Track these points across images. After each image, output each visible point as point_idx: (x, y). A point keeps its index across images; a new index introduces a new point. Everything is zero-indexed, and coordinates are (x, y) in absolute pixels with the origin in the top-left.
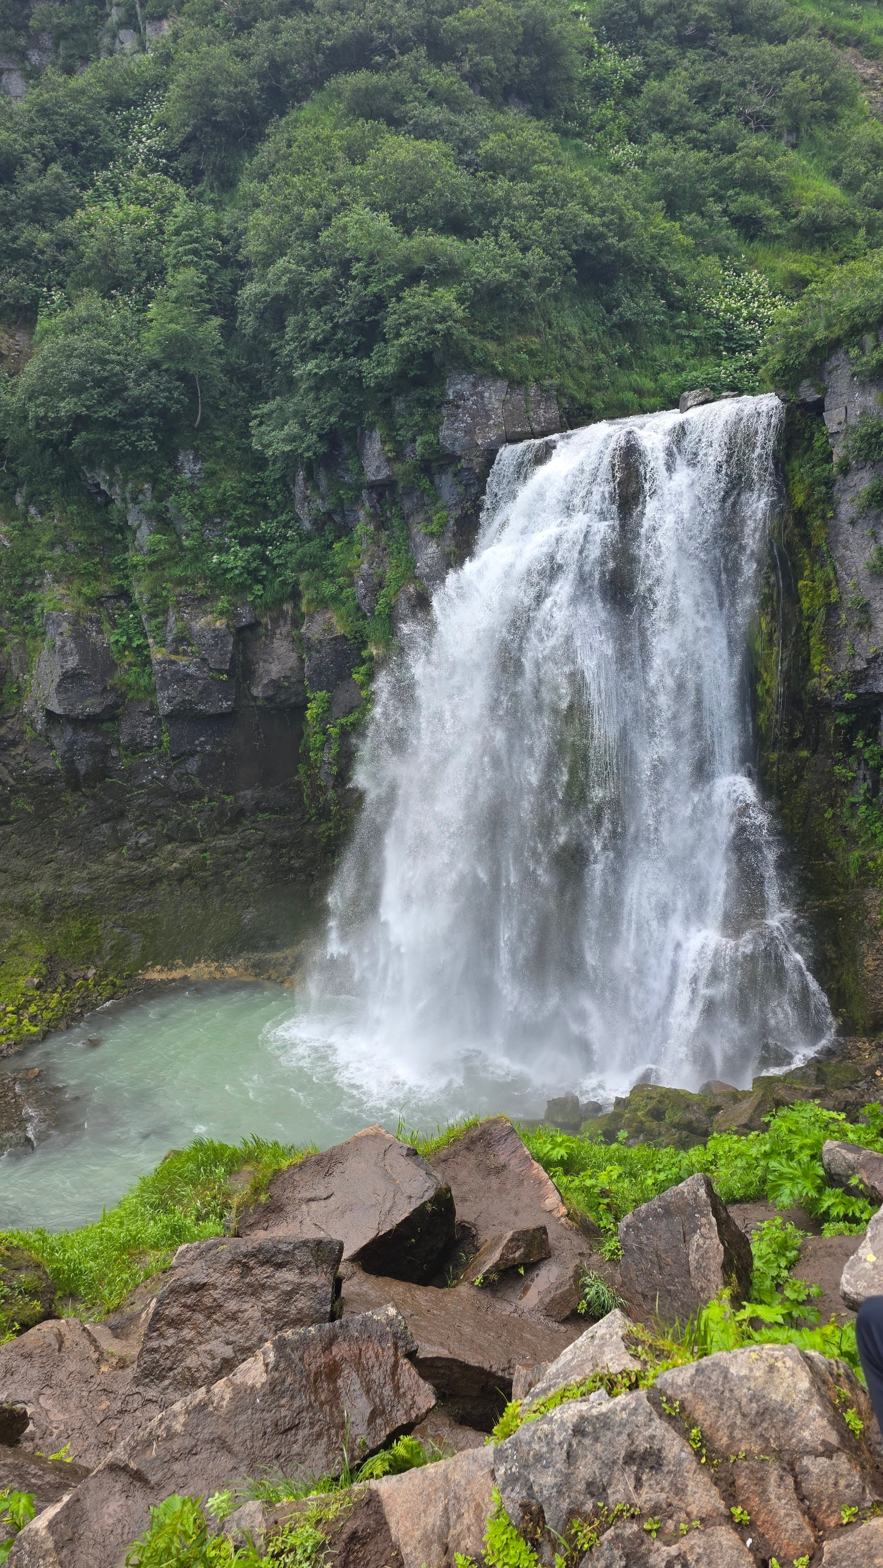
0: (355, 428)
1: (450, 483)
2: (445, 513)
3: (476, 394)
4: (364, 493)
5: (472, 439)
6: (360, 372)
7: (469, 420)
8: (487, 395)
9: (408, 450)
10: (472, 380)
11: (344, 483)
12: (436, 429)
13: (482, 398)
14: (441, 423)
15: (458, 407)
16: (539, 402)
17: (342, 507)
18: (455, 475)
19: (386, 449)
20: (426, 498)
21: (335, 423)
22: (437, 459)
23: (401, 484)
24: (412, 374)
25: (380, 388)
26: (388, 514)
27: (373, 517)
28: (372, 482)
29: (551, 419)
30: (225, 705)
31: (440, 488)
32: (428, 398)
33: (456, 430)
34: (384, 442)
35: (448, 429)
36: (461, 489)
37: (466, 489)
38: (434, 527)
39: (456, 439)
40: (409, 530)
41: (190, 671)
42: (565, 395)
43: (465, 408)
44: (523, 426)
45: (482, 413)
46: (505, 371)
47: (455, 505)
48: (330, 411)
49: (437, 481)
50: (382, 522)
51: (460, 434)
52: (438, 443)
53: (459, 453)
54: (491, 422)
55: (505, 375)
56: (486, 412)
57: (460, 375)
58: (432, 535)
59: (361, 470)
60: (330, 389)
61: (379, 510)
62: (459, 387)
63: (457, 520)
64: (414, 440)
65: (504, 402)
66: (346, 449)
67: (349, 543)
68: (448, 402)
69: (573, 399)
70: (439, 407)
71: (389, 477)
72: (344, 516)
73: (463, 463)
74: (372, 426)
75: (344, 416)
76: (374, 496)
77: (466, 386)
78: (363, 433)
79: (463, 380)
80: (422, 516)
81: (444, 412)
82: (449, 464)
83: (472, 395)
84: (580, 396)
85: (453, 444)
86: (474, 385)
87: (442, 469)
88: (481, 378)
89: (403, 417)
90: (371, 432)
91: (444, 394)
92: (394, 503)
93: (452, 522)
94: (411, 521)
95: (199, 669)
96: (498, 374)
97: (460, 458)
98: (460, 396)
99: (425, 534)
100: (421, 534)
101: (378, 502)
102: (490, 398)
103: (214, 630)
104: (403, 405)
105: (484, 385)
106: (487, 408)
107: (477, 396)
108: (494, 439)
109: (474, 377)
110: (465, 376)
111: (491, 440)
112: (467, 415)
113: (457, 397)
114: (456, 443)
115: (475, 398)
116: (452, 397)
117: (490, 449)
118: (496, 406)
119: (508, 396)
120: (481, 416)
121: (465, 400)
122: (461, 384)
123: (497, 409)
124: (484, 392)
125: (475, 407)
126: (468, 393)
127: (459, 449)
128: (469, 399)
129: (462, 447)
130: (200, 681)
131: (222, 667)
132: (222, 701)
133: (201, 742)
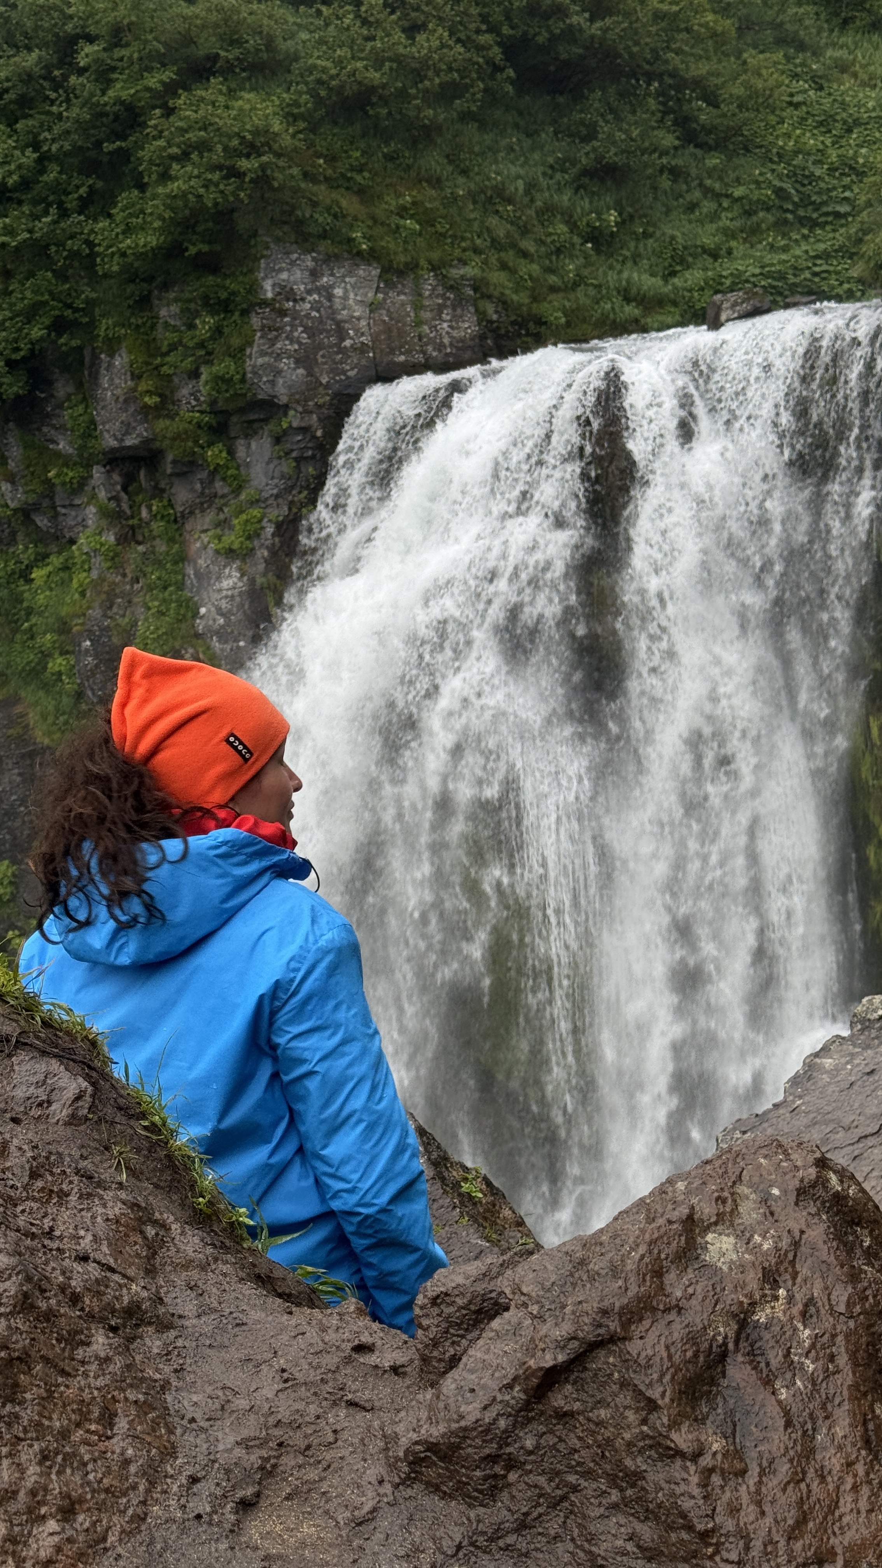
0: (80, 349)
1: (267, 455)
2: (256, 512)
3: (318, 290)
4: (98, 473)
5: (309, 374)
6: (90, 244)
7: (304, 338)
8: (338, 292)
9: (185, 391)
10: (310, 264)
11: (58, 454)
12: (238, 354)
13: (330, 297)
14: (250, 344)
15: (283, 313)
16: (440, 309)
17: (52, 498)
18: (277, 440)
19: (143, 387)
20: (218, 484)
21: (41, 339)
22: (241, 411)
23: (170, 457)
24: (193, 250)
25: (130, 276)
26: (144, 513)
27: (113, 516)
28: (113, 450)
29: (462, 340)
31: (248, 465)
32: (224, 295)
33: (278, 356)
34: (137, 377)
35: (263, 354)
36: (287, 467)
37: (298, 467)
38: (232, 539)
39: (277, 374)
40: (183, 543)
42: (489, 297)
43: (295, 315)
44: (408, 352)
45: (330, 325)
46: (372, 250)
47: (277, 497)
48: (31, 314)
49: (241, 452)
50: (133, 528)
51: (285, 364)
52: (243, 380)
53: (284, 400)
54: (348, 343)
55: (372, 256)
56: (338, 323)
57: (288, 253)
58: (230, 553)
59: (90, 430)
60: (31, 275)
61: (125, 506)
62: (284, 276)
63: (279, 526)
64: (195, 374)
65: (373, 307)
66: (63, 388)
67: (66, 568)
68: (264, 303)
69: (504, 303)
70: (245, 313)
71: (147, 442)
72: (55, 516)
73: (293, 419)
74: (112, 346)
75: (59, 326)
76: (116, 477)
77: (298, 274)
78: (95, 357)
79: (293, 263)
80: (210, 517)
81: (255, 321)
82: (266, 420)
83: (309, 292)
84: (521, 298)
85: (273, 383)
86: (314, 274)
87: (250, 430)
88: (330, 259)
89: (175, 329)
90: (112, 355)
91: (254, 288)
92: (158, 492)
93: (270, 530)
94: (188, 527)
96: (359, 253)
97: (286, 407)
98: (287, 293)
99: (217, 552)
100: (210, 552)
101: (125, 489)
102: (345, 298)
104: (175, 308)
105: (332, 275)
106: (339, 317)
107: (319, 294)
108: (351, 374)
109: (314, 259)
110: (295, 256)
111: (348, 378)
112: (300, 329)
113: (280, 294)
114: (281, 381)
115: (316, 297)
116: (270, 295)
117: (348, 395)
118: (356, 314)
119: (380, 296)
120: (328, 331)
121: (295, 301)
122: (288, 270)
123: (359, 319)
124: (332, 287)
125: (314, 314)
126: (302, 287)
127: (283, 391)
128: (303, 300)
129: (290, 387)
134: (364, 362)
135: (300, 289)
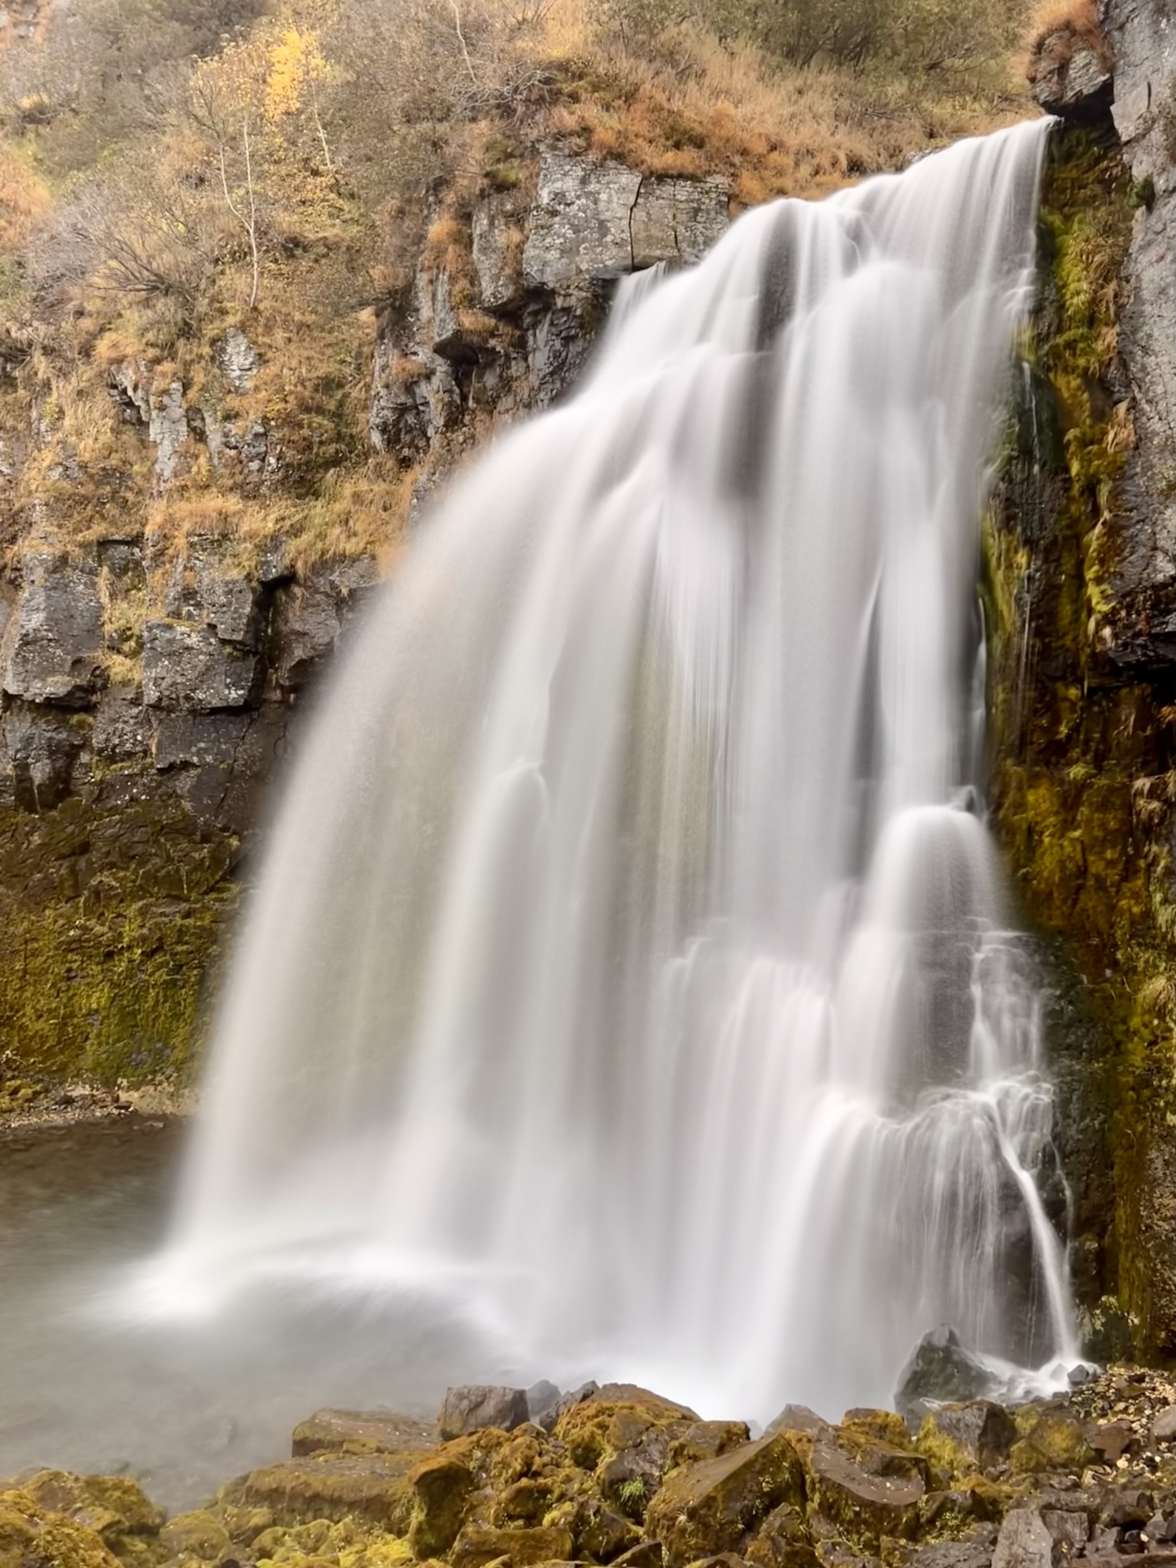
1: (546, 339)
3: (588, 195)
4: (439, 373)
5: (571, 262)
7: (570, 234)
8: (603, 197)
10: (580, 173)
13: (596, 201)
14: (526, 240)
15: (554, 214)
16: (696, 211)
18: (552, 325)
19: (455, 290)
22: (528, 303)
30: (233, 694)
31: (532, 350)
33: (547, 249)
35: (534, 247)
36: (558, 346)
37: (567, 345)
39: (545, 264)
41: (188, 642)
42: (743, 204)
43: (564, 216)
45: (594, 223)
47: (552, 373)
49: (530, 340)
51: (553, 255)
52: (523, 274)
53: (551, 285)
54: (609, 238)
55: (635, 166)
56: (601, 222)
57: (562, 166)
62: (559, 184)
65: (634, 208)
68: (540, 207)
71: (458, 332)
73: (561, 303)
77: (570, 183)
79: (566, 174)
81: (532, 223)
82: (542, 308)
83: (578, 197)
85: (542, 272)
86: (583, 182)
87: (535, 321)
88: (596, 169)
90: (443, 272)
91: (533, 196)
94: (496, 409)
95: (205, 639)
97: (553, 292)
98: (559, 197)
101: (458, 384)
102: (609, 201)
103: (227, 583)
105: (599, 182)
106: (602, 217)
107: (587, 198)
108: (609, 263)
109: (584, 169)
110: (568, 167)
111: (605, 266)
112: (567, 226)
113: (553, 199)
114: (548, 270)
115: (584, 201)
116: (545, 201)
117: (604, 280)
118: (618, 215)
119: (640, 201)
120: (591, 229)
121: (565, 204)
122: (562, 180)
123: (620, 219)
124: (598, 192)
125: (581, 214)
126: (573, 194)
127: (551, 278)
128: (572, 203)
129: (556, 275)
130: (201, 657)
131: (234, 637)
132: (229, 689)
133: (200, 749)
134: (622, 254)
135: (570, 196)
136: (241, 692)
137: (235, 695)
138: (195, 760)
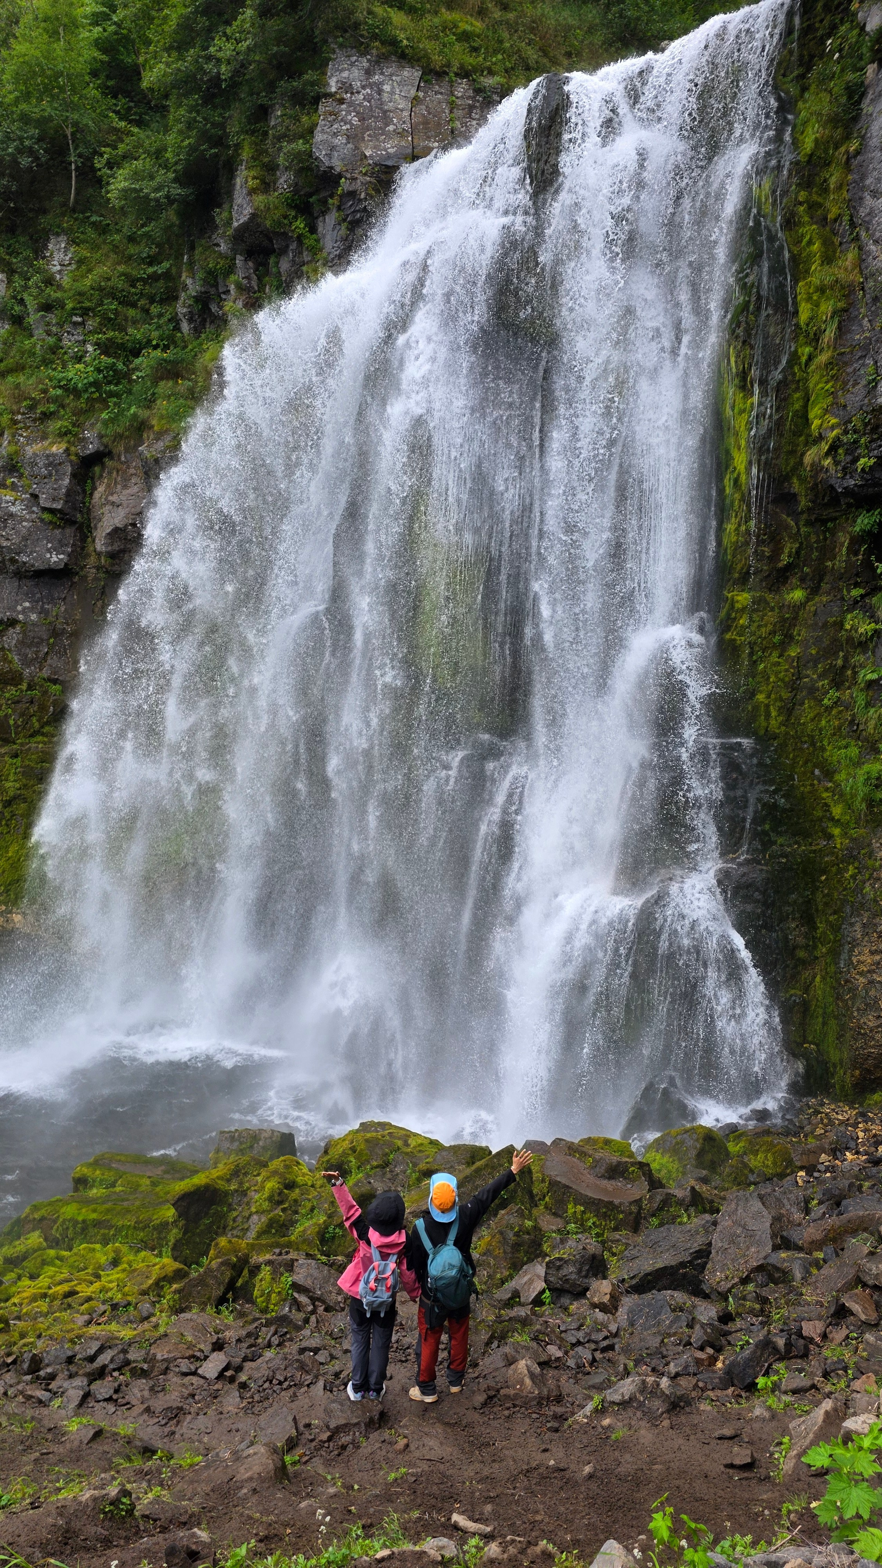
1: (334, 224)
3: (371, 86)
4: (239, 262)
5: (357, 148)
7: (355, 121)
8: (387, 88)
10: (366, 64)
12: (308, 134)
13: (380, 92)
14: (316, 126)
15: (341, 101)
16: (471, 108)
17: (216, 287)
18: (338, 209)
20: (305, 253)
21: (193, 149)
22: (318, 191)
30: (55, 558)
31: (323, 235)
33: (335, 135)
34: (251, 168)
35: (323, 133)
36: (345, 230)
39: (333, 148)
41: (13, 509)
43: (351, 104)
45: (377, 112)
46: (415, 52)
49: (319, 226)
51: (340, 140)
52: (312, 158)
53: (338, 169)
54: (391, 128)
55: (416, 58)
56: (385, 112)
57: (349, 57)
62: (345, 74)
65: (416, 101)
68: (328, 96)
70: (314, 102)
71: (253, 218)
72: (221, 303)
73: (345, 186)
74: (238, 150)
77: (356, 73)
79: (352, 64)
81: (321, 109)
82: (330, 193)
83: (364, 87)
85: (329, 156)
86: (368, 73)
87: (324, 207)
88: (380, 61)
91: (323, 84)
95: (28, 507)
96: (405, 56)
97: (340, 176)
98: (346, 87)
102: (392, 93)
103: (48, 456)
105: (382, 74)
106: (386, 107)
107: (371, 88)
108: (391, 151)
109: (368, 61)
110: (354, 59)
111: (388, 153)
112: (353, 114)
113: (341, 88)
114: (336, 154)
115: (369, 91)
116: (333, 90)
117: (387, 167)
118: (401, 106)
119: (421, 94)
120: (375, 117)
121: (352, 93)
122: (349, 70)
123: (402, 110)
124: (382, 83)
125: (366, 103)
126: (359, 83)
127: (338, 162)
128: (358, 92)
129: (343, 160)
130: (25, 524)
131: (54, 506)
132: (51, 553)
133: (25, 608)
134: (404, 143)
135: (357, 84)
136: (61, 556)
137: (56, 559)
138: (21, 617)
